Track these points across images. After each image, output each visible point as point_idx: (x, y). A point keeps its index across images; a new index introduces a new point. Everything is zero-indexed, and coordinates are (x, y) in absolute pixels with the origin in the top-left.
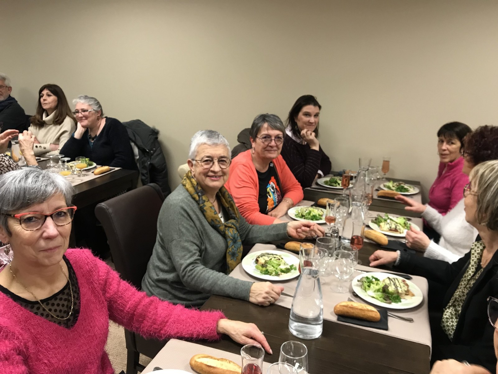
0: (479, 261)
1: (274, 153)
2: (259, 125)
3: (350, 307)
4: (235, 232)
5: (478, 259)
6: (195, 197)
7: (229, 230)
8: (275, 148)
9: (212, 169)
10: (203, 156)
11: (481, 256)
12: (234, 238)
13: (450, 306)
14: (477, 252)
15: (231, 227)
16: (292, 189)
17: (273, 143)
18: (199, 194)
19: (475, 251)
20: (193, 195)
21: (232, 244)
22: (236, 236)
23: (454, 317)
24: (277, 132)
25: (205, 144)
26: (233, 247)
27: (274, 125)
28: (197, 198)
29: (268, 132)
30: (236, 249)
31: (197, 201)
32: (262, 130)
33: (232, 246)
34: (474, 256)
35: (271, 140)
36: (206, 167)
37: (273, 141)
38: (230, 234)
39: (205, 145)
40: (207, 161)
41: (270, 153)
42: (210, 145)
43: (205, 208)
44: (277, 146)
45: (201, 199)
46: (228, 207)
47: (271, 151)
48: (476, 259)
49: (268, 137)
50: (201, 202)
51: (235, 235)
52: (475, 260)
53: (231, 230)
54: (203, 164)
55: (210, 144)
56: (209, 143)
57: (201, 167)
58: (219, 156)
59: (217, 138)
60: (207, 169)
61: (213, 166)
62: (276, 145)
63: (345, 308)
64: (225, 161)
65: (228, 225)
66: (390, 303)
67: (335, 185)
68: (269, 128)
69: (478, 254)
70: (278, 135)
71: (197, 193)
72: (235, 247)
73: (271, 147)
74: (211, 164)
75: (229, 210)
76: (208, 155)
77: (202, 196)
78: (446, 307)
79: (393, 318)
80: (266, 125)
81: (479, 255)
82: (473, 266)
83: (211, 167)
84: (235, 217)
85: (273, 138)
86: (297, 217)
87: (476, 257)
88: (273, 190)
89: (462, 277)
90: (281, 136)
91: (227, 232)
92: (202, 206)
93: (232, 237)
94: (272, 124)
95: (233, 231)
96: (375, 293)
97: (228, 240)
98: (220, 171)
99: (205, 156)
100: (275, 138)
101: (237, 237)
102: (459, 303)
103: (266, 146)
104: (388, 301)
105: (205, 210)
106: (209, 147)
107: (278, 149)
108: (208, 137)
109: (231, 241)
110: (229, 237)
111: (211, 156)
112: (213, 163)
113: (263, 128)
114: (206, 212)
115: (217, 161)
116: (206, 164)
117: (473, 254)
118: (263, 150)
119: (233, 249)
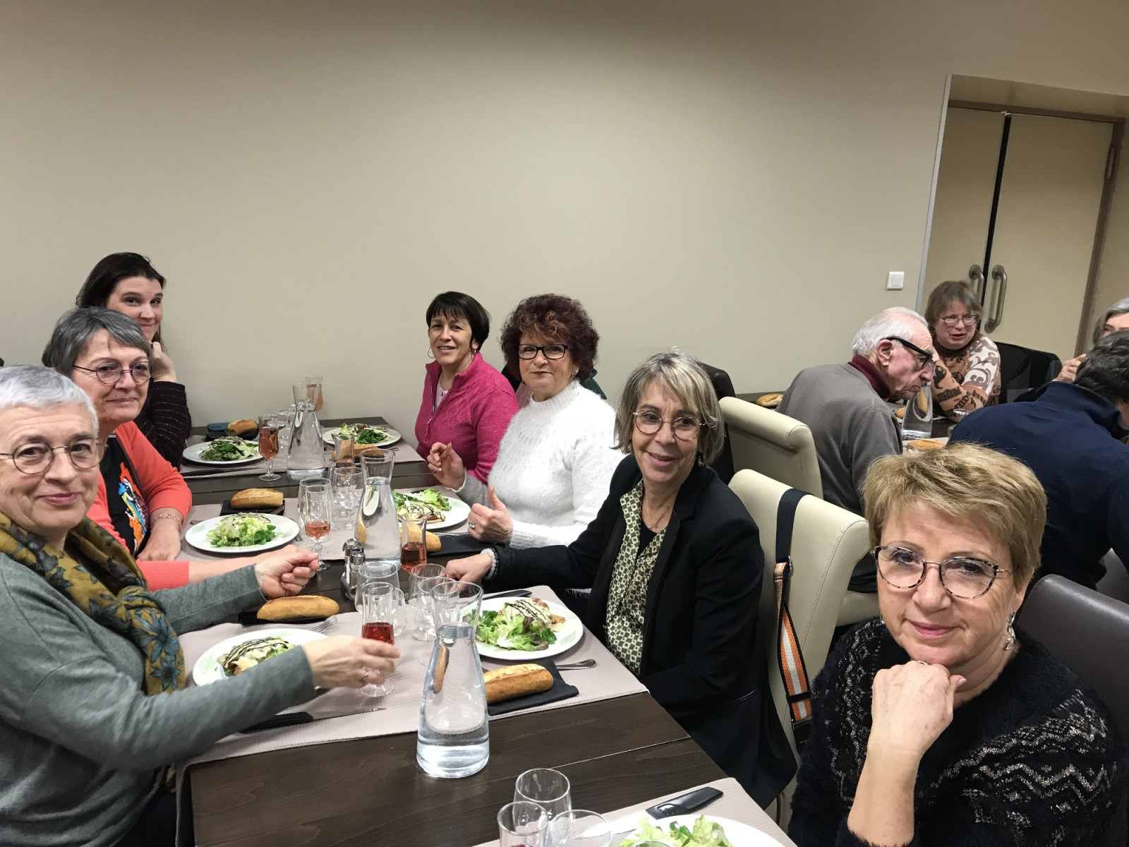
0: (640, 524)
1: (132, 406)
2: (81, 337)
3: (505, 680)
4: (158, 616)
5: (638, 521)
6: (24, 556)
7: (140, 616)
8: (133, 394)
9: (50, 475)
10: (16, 438)
11: (641, 515)
12: (160, 632)
13: (613, 617)
14: (634, 510)
15: (142, 607)
16: (164, 487)
17: (128, 381)
18: (32, 545)
19: (630, 509)
20: (16, 552)
21: (160, 648)
22: (164, 625)
23: (630, 632)
24: (134, 353)
25: (19, 405)
26: (163, 654)
27: (127, 335)
28: (32, 558)
29: (112, 354)
30: (173, 658)
31: (32, 567)
32: (92, 348)
33: (161, 651)
34: (630, 518)
35: (122, 373)
36: (30, 470)
37: (128, 375)
38: (146, 626)
39: (20, 409)
40: (29, 452)
41: (122, 407)
42: (35, 409)
43: (66, 577)
44: (137, 389)
45: (42, 557)
46: (109, 560)
47: (123, 400)
48: (635, 522)
49: (111, 366)
50: (48, 565)
51: (159, 622)
52: (635, 524)
53: (145, 612)
54: (20, 461)
55: (37, 406)
56: (34, 402)
57: (13, 471)
58: (68, 435)
59: (57, 386)
60: (33, 475)
61: (54, 466)
62: (134, 385)
63: (494, 685)
64: (88, 447)
65: (133, 604)
66: (546, 647)
67: (234, 456)
68: (113, 343)
69: (636, 512)
70: (138, 359)
71: (26, 545)
72: (167, 653)
73: (125, 390)
74: (46, 462)
75: (113, 567)
76: (33, 432)
77: (40, 548)
78: (608, 621)
79: (566, 671)
80: (101, 336)
81: (638, 515)
82: (633, 535)
83: (48, 469)
84: (134, 579)
85: (126, 368)
86: (219, 546)
87: (633, 518)
88: (132, 496)
89: (616, 560)
90: (145, 362)
91: (136, 622)
92: (56, 574)
93: (153, 630)
94: (121, 332)
95: (150, 615)
96: (510, 640)
97: (145, 642)
98: (76, 477)
99: (23, 437)
100: (131, 366)
101: (167, 628)
102: (634, 604)
103: (109, 389)
104: (542, 645)
105: (67, 581)
106: (35, 413)
107: (140, 394)
108: (29, 384)
109: (154, 642)
110: (147, 633)
111: (45, 435)
112: (53, 457)
113: (94, 344)
114: (72, 585)
115: (62, 450)
116: (28, 463)
117: (628, 516)
118: (101, 401)
119: (166, 661)
